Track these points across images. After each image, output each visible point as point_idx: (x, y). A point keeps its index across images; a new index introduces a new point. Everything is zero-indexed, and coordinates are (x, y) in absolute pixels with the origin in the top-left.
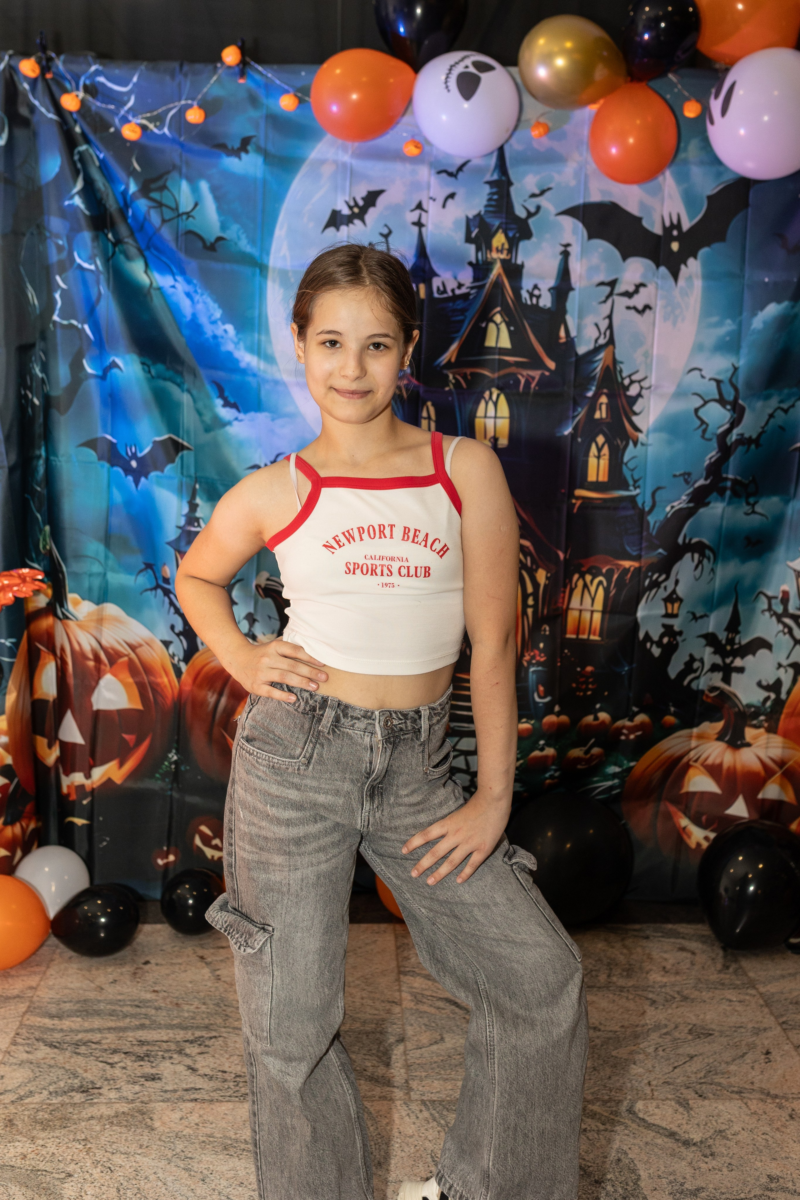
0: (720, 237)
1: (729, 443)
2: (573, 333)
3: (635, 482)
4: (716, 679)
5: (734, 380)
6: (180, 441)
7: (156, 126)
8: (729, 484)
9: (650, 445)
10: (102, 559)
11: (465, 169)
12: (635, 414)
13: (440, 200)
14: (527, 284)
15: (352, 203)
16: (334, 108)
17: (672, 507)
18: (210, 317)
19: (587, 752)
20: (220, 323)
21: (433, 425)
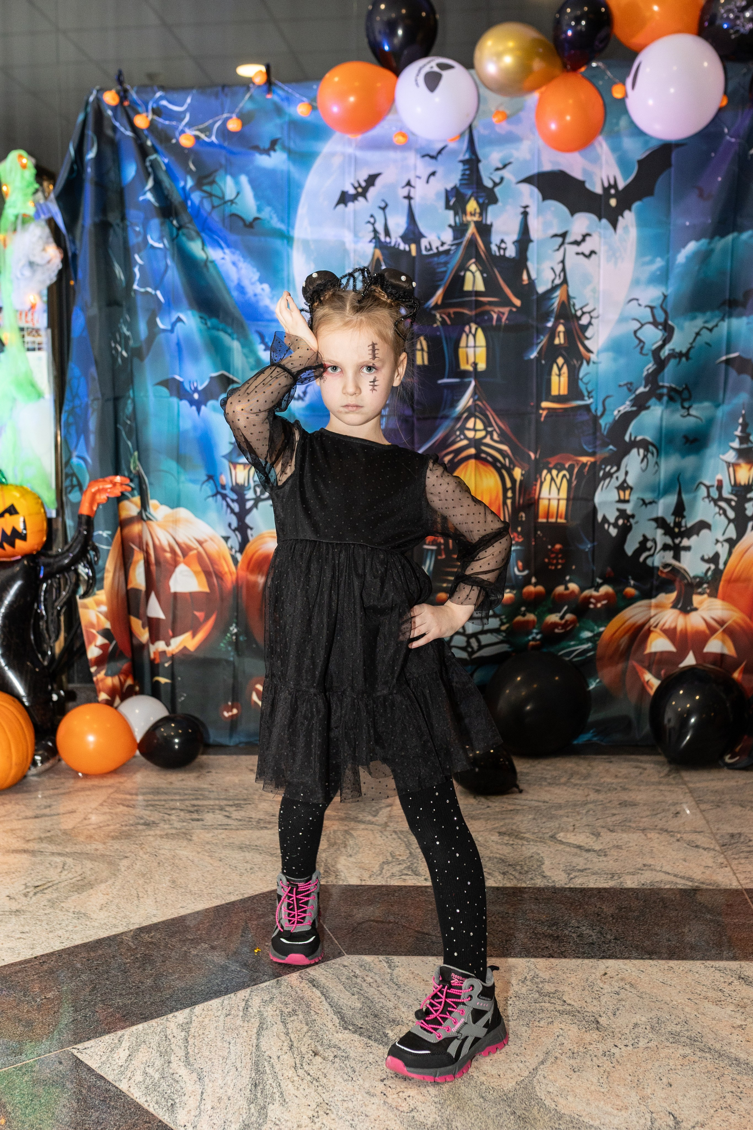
0: (650, 193)
1: (663, 357)
4: (668, 557)
6: (231, 376)
8: (665, 391)
9: (600, 363)
10: (175, 474)
11: (444, 152)
15: (356, 185)
16: (335, 109)
18: (250, 280)
19: (562, 618)
20: (258, 284)
21: (425, 355)
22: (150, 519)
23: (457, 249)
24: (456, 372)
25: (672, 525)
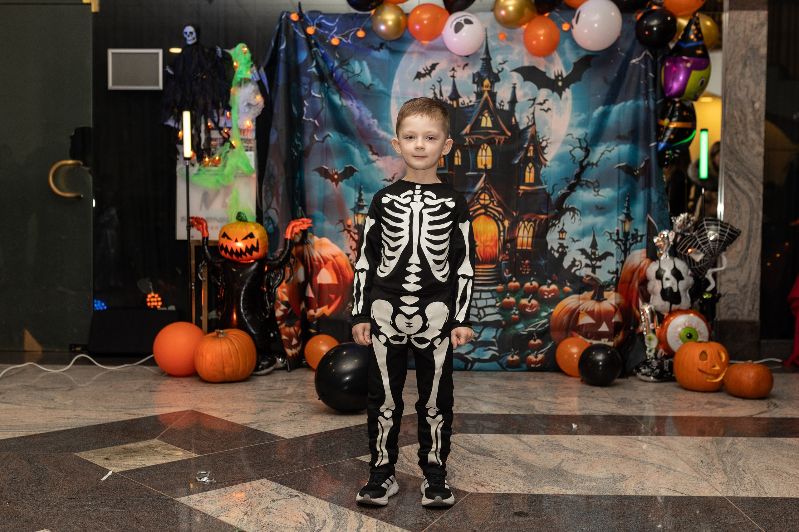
0: (579, 80)
1: (584, 165)
2: (518, 120)
3: (545, 182)
5: (586, 139)
6: (354, 168)
7: (345, 39)
8: (584, 182)
9: (551, 166)
10: (322, 219)
11: (473, 55)
12: (544, 154)
13: (462, 67)
14: (498, 100)
15: (425, 69)
17: (561, 193)
18: (367, 117)
20: (371, 119)
21: (460, 160)
22: (308, 243)
23: (478, 105)
24: (476, 169)
25: (590, 253)
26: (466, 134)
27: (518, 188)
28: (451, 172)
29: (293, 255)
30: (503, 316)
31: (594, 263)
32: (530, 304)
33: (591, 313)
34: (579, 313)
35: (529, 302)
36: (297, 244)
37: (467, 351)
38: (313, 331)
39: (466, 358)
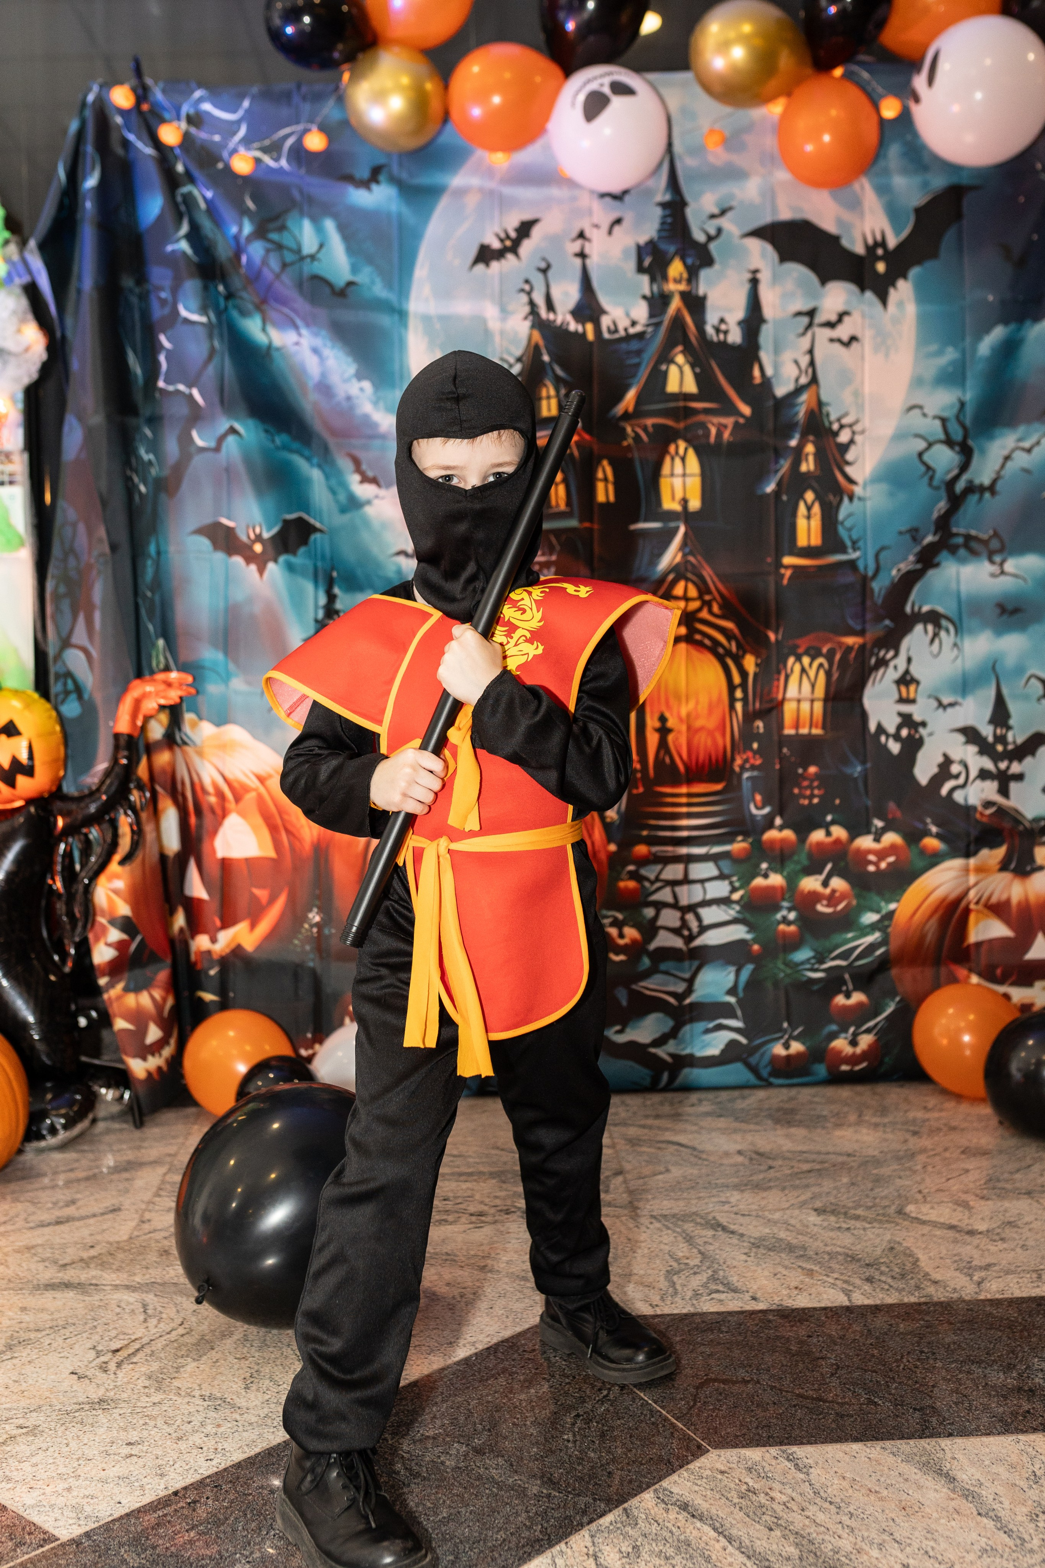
0: (933, 254)
1: (958, 492)
2: (769, 372)
3: (854, 543)
5: (961, 417)
6: (312, 521)
7: (272, 158)
8: (962, 540)
9: (868, 498)
11: (632, 192)
12: (848, 463)
13: (605, 226)
14: (711, 319)
15: (503, 235)
17: (899, 570)
18: (341, 375)
19: (823, 882)
20: (354, 381)
21: (611, 488)
22: (185, 743)
23: (655, 332)
24: (655, 512)
25: (991, 739)
26: (626, 416)
27: (779, 565)
28: (587, 525)
29: (139, 781)
30: (752, 928)
31: (1003, 765)
32: (828, 891)
33: (999, 909)
34: (967, 911)
35: (825, 884)
36: (150, 749)
37: (657, 1035)
38: (208, 997)
39: (655, 1056)
